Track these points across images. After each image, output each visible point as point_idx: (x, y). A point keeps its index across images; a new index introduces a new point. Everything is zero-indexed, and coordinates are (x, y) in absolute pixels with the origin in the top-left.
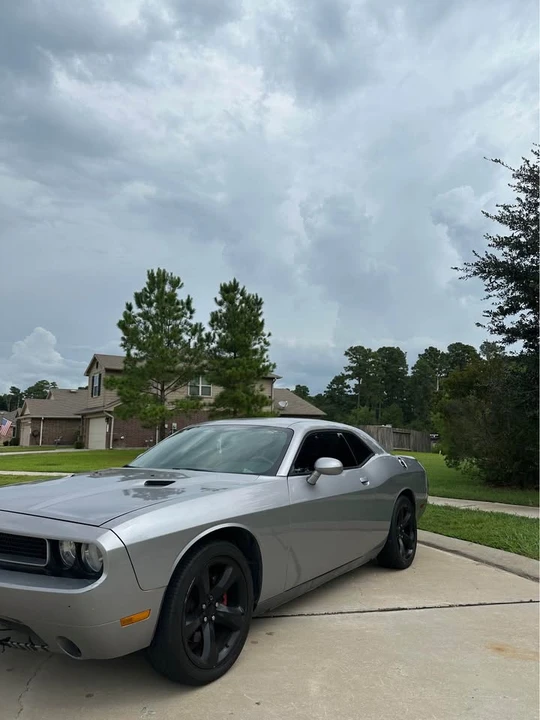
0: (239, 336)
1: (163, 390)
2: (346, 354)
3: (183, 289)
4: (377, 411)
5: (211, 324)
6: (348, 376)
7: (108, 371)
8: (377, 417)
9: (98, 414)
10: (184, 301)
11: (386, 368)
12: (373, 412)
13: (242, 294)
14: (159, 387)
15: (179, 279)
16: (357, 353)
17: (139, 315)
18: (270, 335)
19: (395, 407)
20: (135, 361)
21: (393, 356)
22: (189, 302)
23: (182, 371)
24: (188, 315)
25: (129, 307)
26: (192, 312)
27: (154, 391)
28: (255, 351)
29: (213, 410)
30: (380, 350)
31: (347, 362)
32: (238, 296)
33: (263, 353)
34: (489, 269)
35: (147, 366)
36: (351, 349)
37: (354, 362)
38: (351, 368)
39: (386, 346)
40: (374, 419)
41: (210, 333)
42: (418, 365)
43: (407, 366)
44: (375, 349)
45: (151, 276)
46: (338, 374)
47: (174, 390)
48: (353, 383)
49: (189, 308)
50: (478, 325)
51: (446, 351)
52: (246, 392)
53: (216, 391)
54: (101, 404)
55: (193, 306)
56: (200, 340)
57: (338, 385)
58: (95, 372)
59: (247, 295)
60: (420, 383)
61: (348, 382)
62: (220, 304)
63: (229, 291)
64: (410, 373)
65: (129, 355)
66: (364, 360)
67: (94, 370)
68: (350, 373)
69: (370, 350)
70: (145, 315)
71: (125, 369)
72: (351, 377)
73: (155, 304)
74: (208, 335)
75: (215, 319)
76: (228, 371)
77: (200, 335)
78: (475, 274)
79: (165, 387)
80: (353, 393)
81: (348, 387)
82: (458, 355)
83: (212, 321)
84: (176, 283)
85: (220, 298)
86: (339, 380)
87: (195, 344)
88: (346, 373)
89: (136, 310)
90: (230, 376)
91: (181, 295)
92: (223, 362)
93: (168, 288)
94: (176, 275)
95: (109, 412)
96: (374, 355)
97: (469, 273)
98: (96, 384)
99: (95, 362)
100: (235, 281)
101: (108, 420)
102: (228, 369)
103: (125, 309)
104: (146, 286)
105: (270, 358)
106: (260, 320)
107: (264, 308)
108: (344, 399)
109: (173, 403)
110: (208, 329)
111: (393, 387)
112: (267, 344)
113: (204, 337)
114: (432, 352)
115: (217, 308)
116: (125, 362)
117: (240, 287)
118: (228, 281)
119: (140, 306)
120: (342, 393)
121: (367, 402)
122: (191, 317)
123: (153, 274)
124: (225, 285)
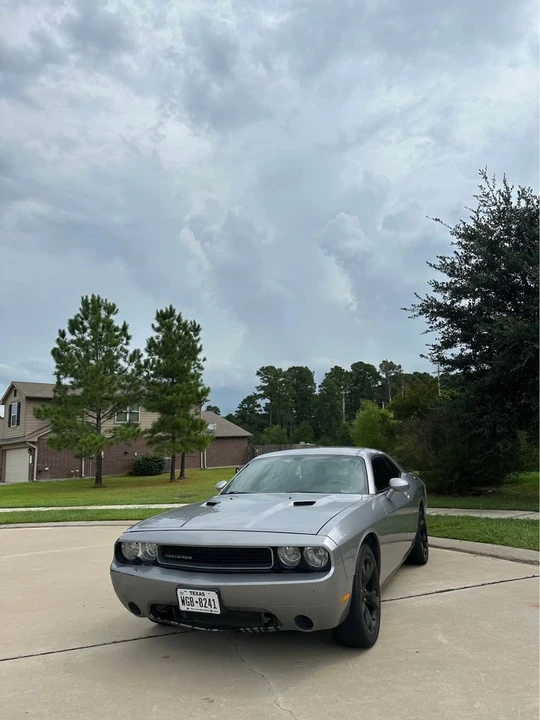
0: (178, 361)
1: (98, 419)
2: (258, 374)
3: (118, 314)
4: (289, 429)
5: (148, 350)
6: (260, 396)
7: (29, 399)
8: (288, 434)
9: (18, 444)
10: (120, 327)
11: (296, 387)
12: (285, 430)
13: (179, 320)
14: (95, 415)
15: (114, 305)
16: (267, 372)
17: (72, 342)
18: (205, 359)
19: (305, 424)
20: (66, 388)
21: (302, 375)
22: (125, 328)
23: (121, 398)
24: (124, 342)
25: (63, 334)
26: (128, 338)
27: (90, 420)
28: (193, 377)
29: (152, 437)
30: (290, 370)
31: (258, 381)
32: (175, 322)
33: (198, 377)
34: (431, 309)
35: (83, 394)
36: (262, 369)
37: (266, 382)
38: (263, 388)
39: (296, 366)
40: (286, 437)
41: (148, 360)
42: (325, 383)
43: (315, 385)
44: (285, 369)
45: (85, 303)
46: (251, 394)
47: (110, 418)
48: (263, 402)
49: (126, 335)
50: (422, 356)
51: (350, 370)
52: (187, 417)
53: (155, 417)
54: (22, 434)
55: (129, 332)
56: (139, 366)
57: (249, 405)
58: (13, 401)
59: (184, 321)
60: (328, 401)
61: (259, 401)
62: (158, 330)
63: (165, 317)
64: (317, 392)
65: (59, 383)
66: (276, 379)
67: (12, 398)
68: (262, 392)
69: (281, 370)
70: (79, 342)
71: (55, 397)
72: (262, 397)
73: (89, 331)
74: (147, 362)
75: (152, 346)
76: (169, 397)
77: (139, 361)
78: (420, 314)
79: (101, 415)
80: (264, 412)
81: (259, 406)
82: (360, 373)
83: (149, 347)
84: (111, 309)
85: (157, 325)
86: (250, 400)
87: (133, 370)
88: (259, 393)
89: (69, 337)
90: (171, 402)
91: (117, 321)
92: (162, 387)
93: (103, 314)
94: (111, 301)
95: (33, 443)
96: (285, 375)
97: (415, 313)
98: (14, 413)
99: (13, 390)
100: (171, 308)
101: (31, 451)
102: (168, 395)
103: (58, 337)
104: (79, 312)
105: (204, 382)
106: (198, 346)
107: (201, 334)
108: (254, 418)
109: (110, 431)
110: (146, 356)
111: (303, 405)
112: (201, 368)
113: (142, 363)
114: (337, 371)
115: (154, 334)
116: (55, 391)
117: (177, 313)
118: (164, 307)
119: (73, 333)
120: (253, 412)
121: (279, 422)
122: (127, 344)
123: (87, 300)
124: (161, 311)
